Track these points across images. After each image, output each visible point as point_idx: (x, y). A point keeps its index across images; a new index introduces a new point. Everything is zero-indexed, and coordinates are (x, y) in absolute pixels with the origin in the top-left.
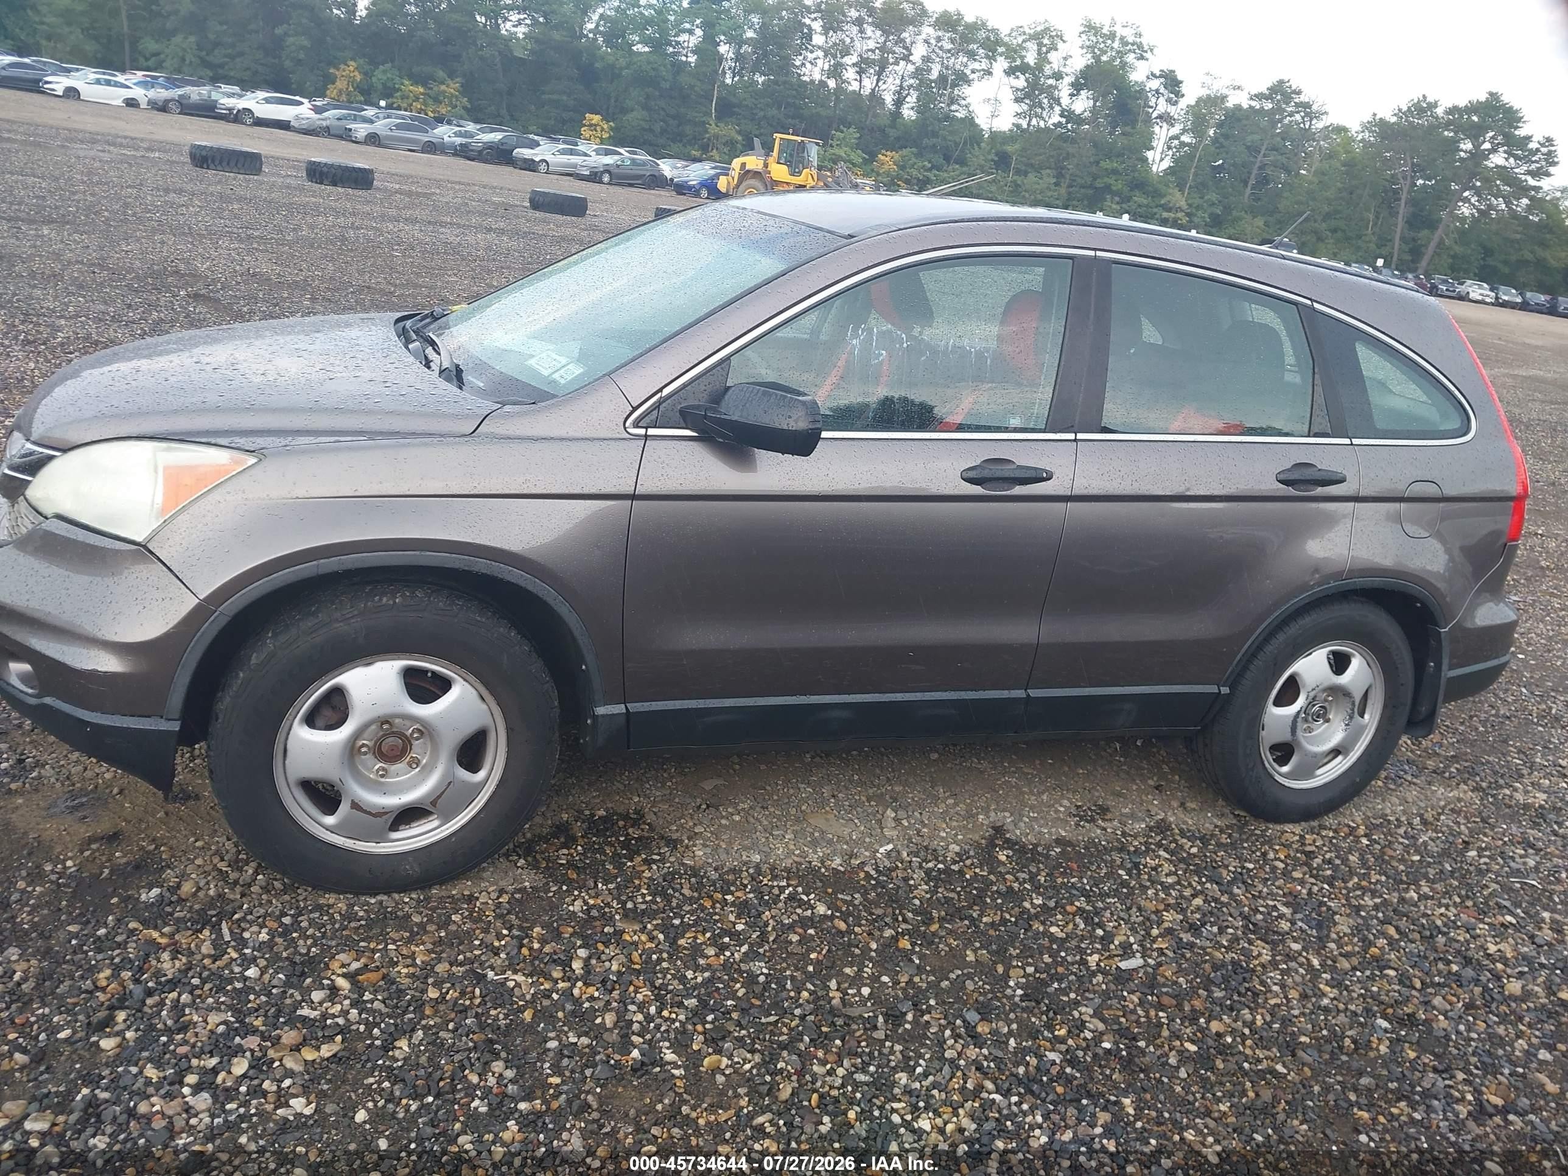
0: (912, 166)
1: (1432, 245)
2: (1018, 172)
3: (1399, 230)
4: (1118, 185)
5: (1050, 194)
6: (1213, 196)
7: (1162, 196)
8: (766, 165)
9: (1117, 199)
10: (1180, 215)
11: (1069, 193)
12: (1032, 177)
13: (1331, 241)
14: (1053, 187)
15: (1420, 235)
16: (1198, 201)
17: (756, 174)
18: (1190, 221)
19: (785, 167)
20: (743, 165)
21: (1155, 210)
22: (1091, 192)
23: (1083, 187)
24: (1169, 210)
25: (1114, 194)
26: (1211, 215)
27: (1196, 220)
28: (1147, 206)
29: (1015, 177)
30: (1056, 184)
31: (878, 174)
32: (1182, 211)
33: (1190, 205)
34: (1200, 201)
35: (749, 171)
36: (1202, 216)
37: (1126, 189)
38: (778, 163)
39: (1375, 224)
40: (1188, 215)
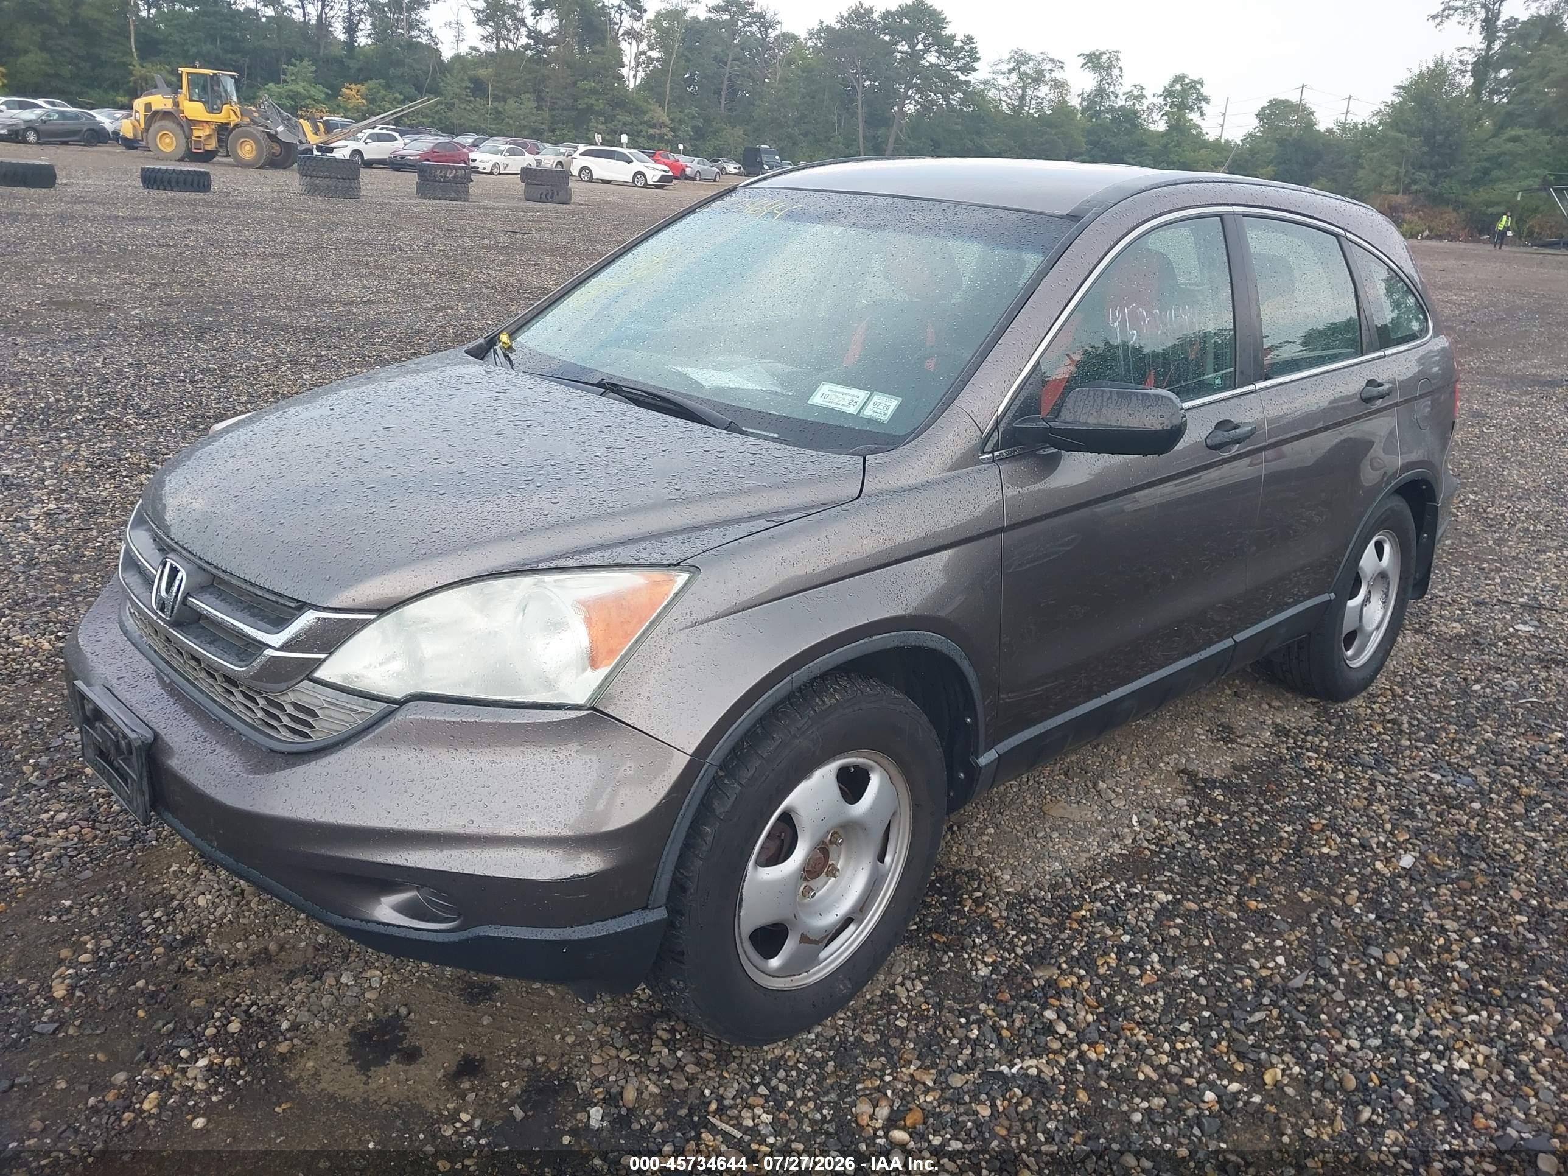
0: (383, 99)
1: (891, 140)
2: (496, 98)
3: (861, 130)
4: (600, 106)
5: (534, 118)
6: (694, 110)
7: (645, 113)
8: (176, 104)
9: (602, 119)
10: (665, 130)
11: (553, 116)
12: (512, 103)
13: (804, 144)
14: (535, 111)
15: (879, 133)
16: (679, 115)
17: (166, 115)
18: (676, 136)
19: (200, 105)
20: (148, 106)
21: (640, 127)
22: (574, 113)
23: (564, 109)
24: (654, 126)
25: (599, 113)
26: (694, 128)
27: (680, 134)
28: (632, 123)
29: (495, 104)
30: (539, 108)
31: (346, 110)
32: (666, 126)
33: (672, 120)
34: (681, 115)
35: (156, 112)
36: (686, 130)
37: (608, 109)
38: (191, 100)
39: (839, 125)
40: (672, 129)
